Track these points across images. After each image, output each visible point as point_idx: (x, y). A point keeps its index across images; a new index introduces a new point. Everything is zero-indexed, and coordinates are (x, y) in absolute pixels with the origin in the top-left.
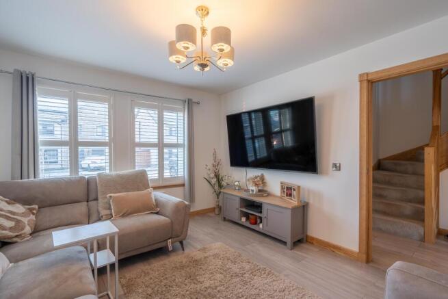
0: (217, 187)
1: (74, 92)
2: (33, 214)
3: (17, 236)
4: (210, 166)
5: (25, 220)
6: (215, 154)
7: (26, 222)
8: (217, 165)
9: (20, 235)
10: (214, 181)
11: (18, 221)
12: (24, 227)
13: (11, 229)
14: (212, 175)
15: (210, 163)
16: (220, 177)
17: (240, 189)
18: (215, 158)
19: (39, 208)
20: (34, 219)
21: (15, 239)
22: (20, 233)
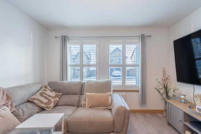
0: (164, 96)
1: (82, 41)
2: (58, 97)
3: (47, 107)
4: (160, 80)
5: (53, 100)
6: (164, 71)
7: (53, 101)
8: (166, 79)
9: (48, 107)
10: (162, 91)
11: (49, 100)
12: (51, 103)
13: (45, 104)
14: (161, 87)
15: (160, 77)
16: (168, 89)
17: (186, 102)
18: (164, 74)
19: (62, 95)
20: (58, 100)
21: (46, 109)
22: (48, 106)
